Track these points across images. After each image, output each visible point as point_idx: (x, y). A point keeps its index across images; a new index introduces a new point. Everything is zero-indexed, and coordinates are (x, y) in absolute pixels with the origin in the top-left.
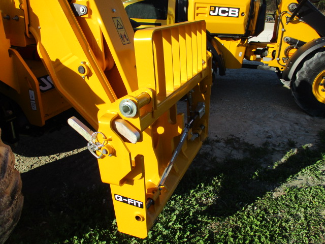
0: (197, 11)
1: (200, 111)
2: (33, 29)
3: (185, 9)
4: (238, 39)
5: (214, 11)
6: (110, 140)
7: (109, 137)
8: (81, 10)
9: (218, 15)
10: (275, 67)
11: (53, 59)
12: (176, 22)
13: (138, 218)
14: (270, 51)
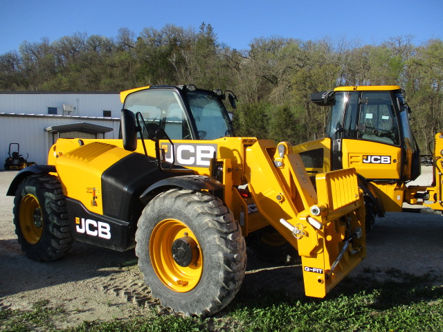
0: (351, 160)
1: (358, 233)
2: (246, 176)
3: (339, 158)
4: (394, 183)
5: (367, 160)
6: (306, 227)
7: (305, 226)
8: (279, 164)
9: (371, 162)
10: (440, 211)
11: (257, 192)
12: (332, 170)
13: (320, 281)
14: (432, 194)
